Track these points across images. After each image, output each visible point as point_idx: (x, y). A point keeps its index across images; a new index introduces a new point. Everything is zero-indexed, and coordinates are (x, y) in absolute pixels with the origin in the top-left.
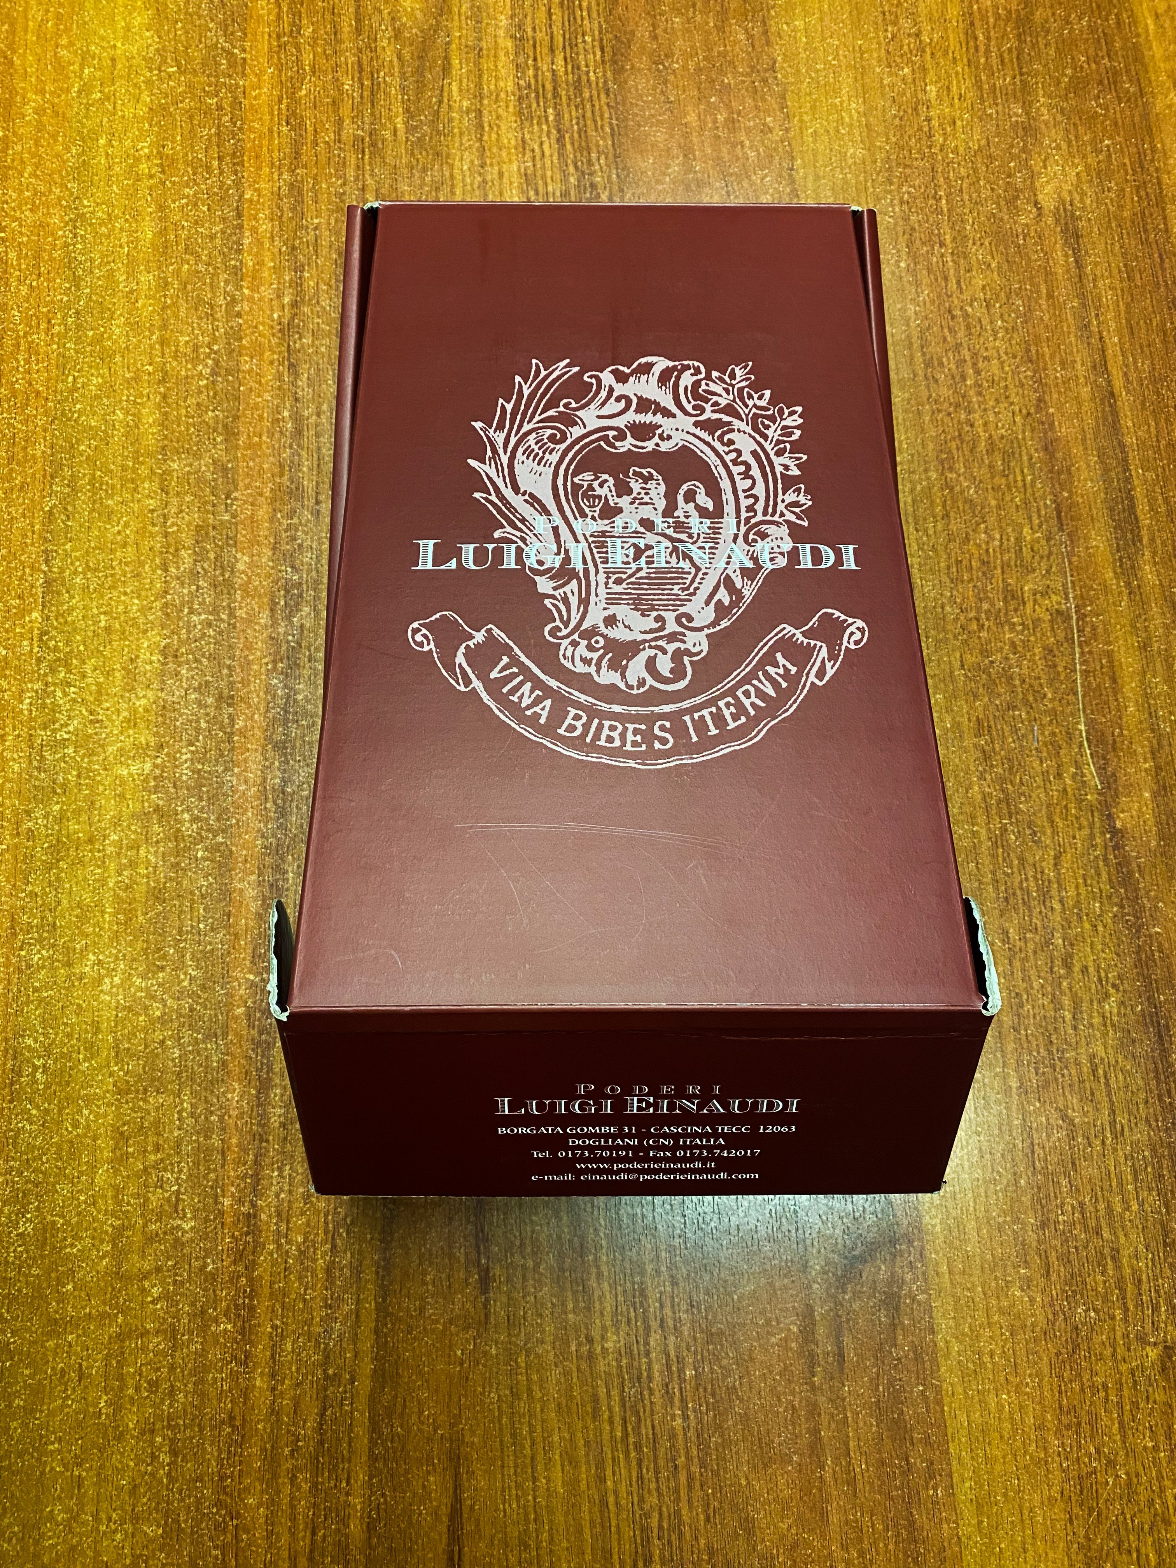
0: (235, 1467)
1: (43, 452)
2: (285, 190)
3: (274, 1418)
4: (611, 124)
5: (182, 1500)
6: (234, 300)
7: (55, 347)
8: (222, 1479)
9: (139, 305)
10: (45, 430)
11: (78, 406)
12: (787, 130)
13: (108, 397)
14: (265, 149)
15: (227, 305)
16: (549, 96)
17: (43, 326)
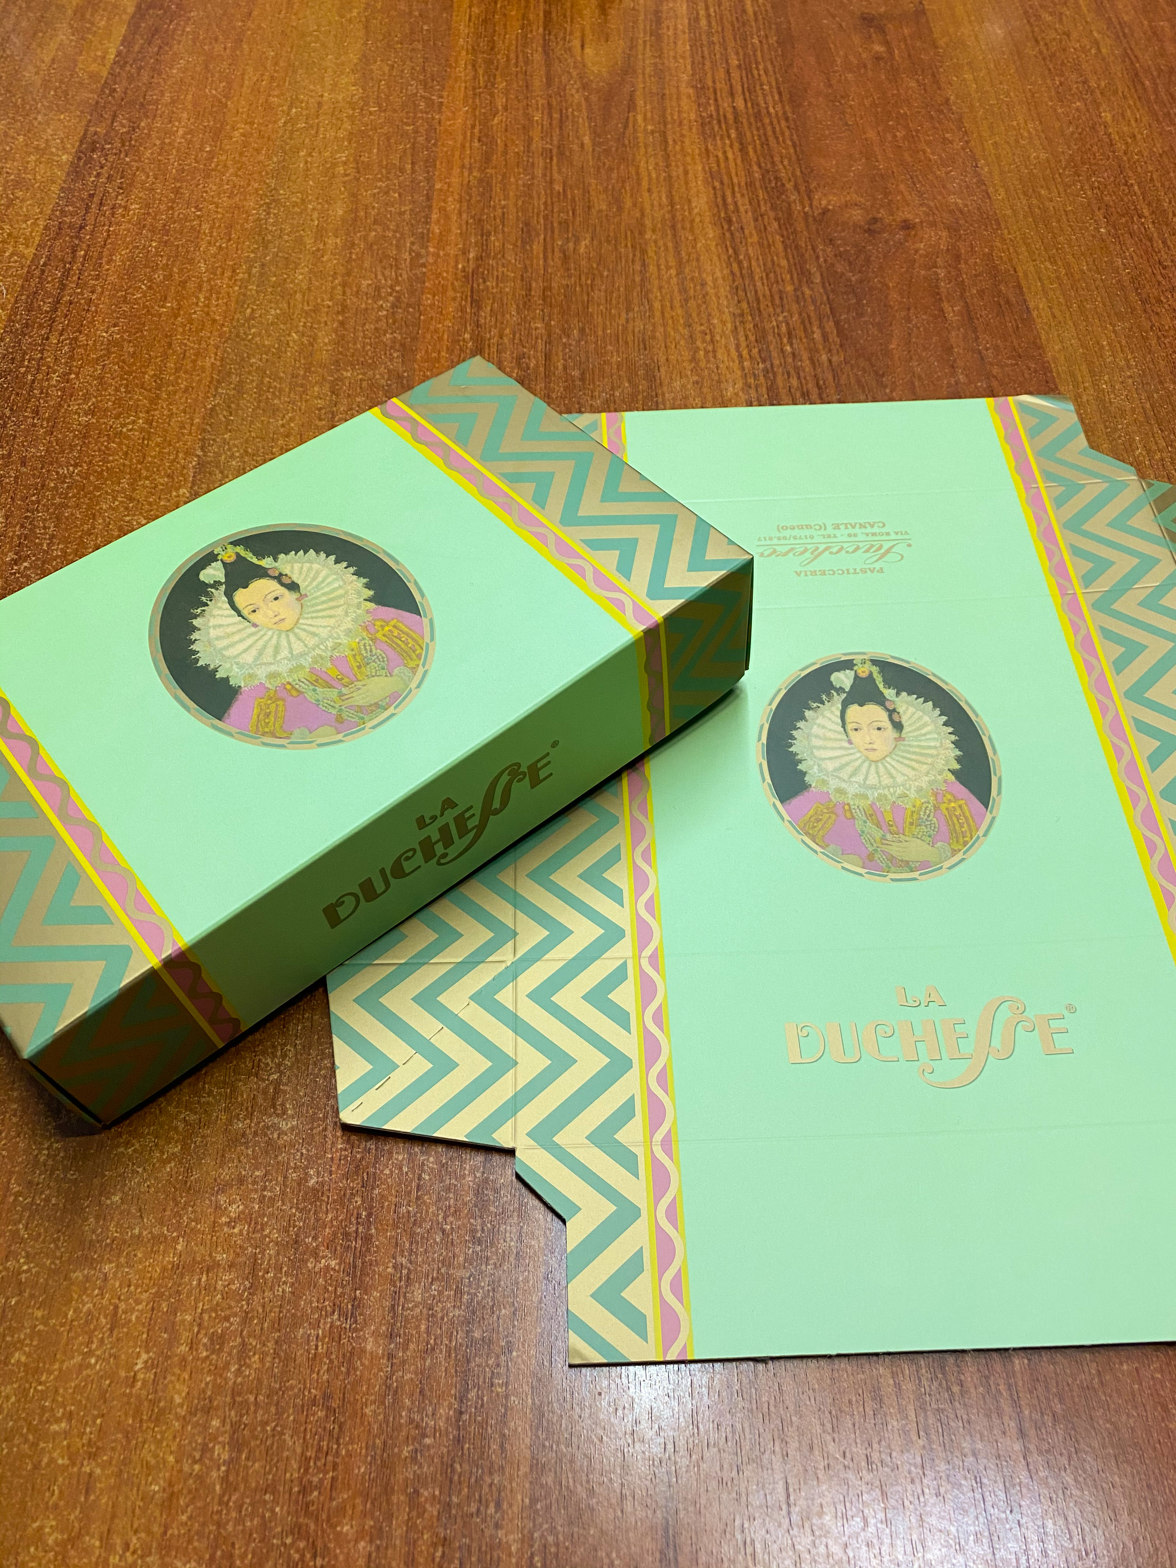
0: (326, 1473)
1: (213, 364)
2: (474, 182)
3: (389, 1399)
4: (791, 140)
5: (240, 1521)
6: (419, 255)
7: (236, 288)
8: (305, 1490)
9: (325, 259)
10: (217, 348)
11: (253, 331)
12: (967, 142)
13: (285, 324)
14: (457, 157)
15: (411, 259)
16: (731, 122)
17: (228, 274)
